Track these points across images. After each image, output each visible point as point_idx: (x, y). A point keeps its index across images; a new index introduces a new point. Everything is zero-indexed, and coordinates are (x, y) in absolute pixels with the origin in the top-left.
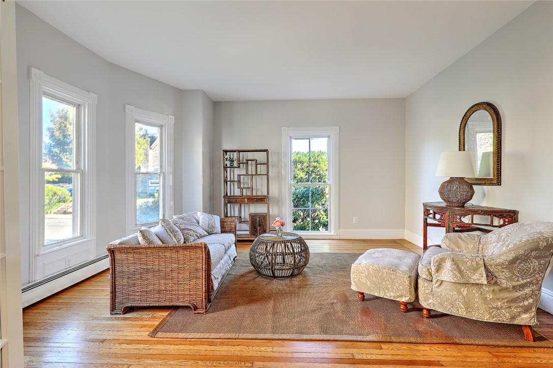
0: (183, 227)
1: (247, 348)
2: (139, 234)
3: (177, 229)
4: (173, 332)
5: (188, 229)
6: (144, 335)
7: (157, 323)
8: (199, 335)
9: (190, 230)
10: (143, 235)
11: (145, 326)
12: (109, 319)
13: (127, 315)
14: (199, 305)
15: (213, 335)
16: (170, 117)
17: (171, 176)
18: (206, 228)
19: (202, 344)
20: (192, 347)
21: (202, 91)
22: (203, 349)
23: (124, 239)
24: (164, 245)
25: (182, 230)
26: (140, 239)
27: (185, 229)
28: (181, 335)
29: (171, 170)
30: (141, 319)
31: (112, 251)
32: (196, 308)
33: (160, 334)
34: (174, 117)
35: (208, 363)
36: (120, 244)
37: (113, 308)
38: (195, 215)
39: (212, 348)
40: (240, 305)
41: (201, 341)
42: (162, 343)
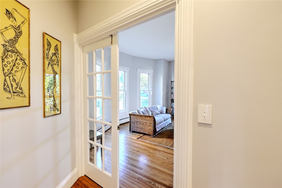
0: (152, 110)
1: (160, 148)
2: (137, 111)
3: (149, 110)
4: (143, 139)
5: (153, 111)
6: (135, 138)
7: (139, 137)
8: (149, 142)
9: (154, 111)
10: (138, 111)
11: (136, 137)
12: (129, 133)
13: (133, 133)
14: (151, 134)
15: (152, 143)
16: (151, 70)
17: (152, 92)
18: (160, 111)
19: (149, 144)
20: (146, 144)
21: (163, 59)
22: (148, 145)
23: (133, 112)
24: (144, 115)
25: (151, 111)
26: (137, 112)
27: (152, 111)
28: (144, 141)
29: (152, 89)
30: (136, 135)
31: (130, 115)
32: (150, 135)
33: (139, 139)
34: (153, 70)
35: (148, 148)
36: (132, 113)
37: (130, 131)
38: (157, 106)
39: (151, 146)
40: (164, 138)
41: (149, 143)
42: (139, 141)
